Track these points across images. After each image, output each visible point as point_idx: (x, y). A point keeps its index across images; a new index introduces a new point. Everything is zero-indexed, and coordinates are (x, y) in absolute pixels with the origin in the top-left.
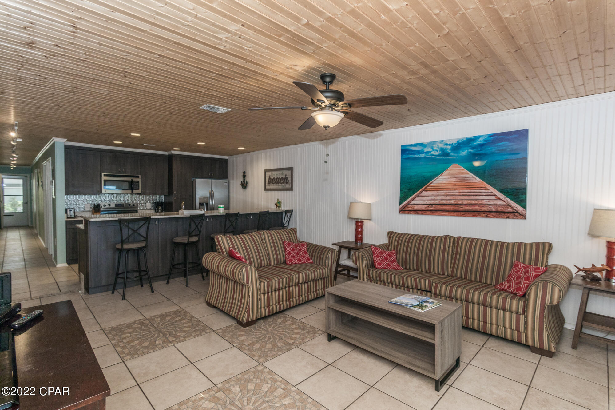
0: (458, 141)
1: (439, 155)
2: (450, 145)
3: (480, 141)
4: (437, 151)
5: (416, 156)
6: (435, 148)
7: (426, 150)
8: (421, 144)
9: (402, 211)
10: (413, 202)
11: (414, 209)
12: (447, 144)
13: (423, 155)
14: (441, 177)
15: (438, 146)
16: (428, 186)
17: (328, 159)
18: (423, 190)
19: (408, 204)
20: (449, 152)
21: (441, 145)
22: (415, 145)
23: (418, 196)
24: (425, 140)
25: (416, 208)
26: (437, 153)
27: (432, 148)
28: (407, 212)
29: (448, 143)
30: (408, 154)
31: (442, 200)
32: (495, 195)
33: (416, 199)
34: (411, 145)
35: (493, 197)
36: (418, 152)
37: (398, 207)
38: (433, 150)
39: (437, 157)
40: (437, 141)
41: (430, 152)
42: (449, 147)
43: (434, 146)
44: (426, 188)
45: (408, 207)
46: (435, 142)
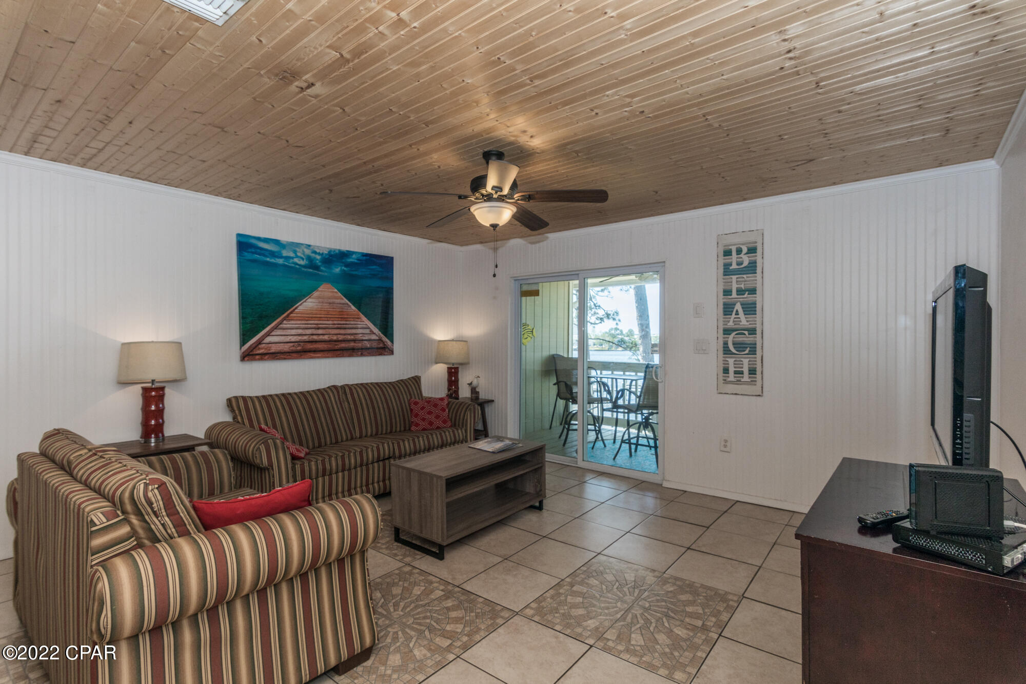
0: (330, 252)
1: (305, 266)
2: (319, 254)
3: (353, 259)
4: (303, 259)
5: (268, 259)
6: (299, 254)
7: (285, 253)
8: (276, 242)
9: (248, 356)
10: (268, 339)
11: (271, 351)
12: (315, 252)
13: (281, 261)
14: (310, 300)
15: (303, 251)
16: (291, 313)
17: (497, 271)
18: (284, 319)
19: (259, 342)
20: (319, 264)
21: (308, 252)
22: (266, 240)
23: (276, 328)
24: (284, 237)
25: (274, 348)
26: (302, 263)
27: (295, 252)
28: (257, 357)
29: (318, 251)
30: (253, 253)
31: (312, 335)
32: (369, 328)
33: (273, 333)
34: (259, 239)
35: (367, 331)
36: (273, 254)
37: (235, 349)
38: (297, 257)
39: (303, 269)
40: (302, 244)
41: (292, 258)
42: (318, 257)
43: (298, 249)
44: (288, 316)
45: (259, 349)
46: (298, 245)
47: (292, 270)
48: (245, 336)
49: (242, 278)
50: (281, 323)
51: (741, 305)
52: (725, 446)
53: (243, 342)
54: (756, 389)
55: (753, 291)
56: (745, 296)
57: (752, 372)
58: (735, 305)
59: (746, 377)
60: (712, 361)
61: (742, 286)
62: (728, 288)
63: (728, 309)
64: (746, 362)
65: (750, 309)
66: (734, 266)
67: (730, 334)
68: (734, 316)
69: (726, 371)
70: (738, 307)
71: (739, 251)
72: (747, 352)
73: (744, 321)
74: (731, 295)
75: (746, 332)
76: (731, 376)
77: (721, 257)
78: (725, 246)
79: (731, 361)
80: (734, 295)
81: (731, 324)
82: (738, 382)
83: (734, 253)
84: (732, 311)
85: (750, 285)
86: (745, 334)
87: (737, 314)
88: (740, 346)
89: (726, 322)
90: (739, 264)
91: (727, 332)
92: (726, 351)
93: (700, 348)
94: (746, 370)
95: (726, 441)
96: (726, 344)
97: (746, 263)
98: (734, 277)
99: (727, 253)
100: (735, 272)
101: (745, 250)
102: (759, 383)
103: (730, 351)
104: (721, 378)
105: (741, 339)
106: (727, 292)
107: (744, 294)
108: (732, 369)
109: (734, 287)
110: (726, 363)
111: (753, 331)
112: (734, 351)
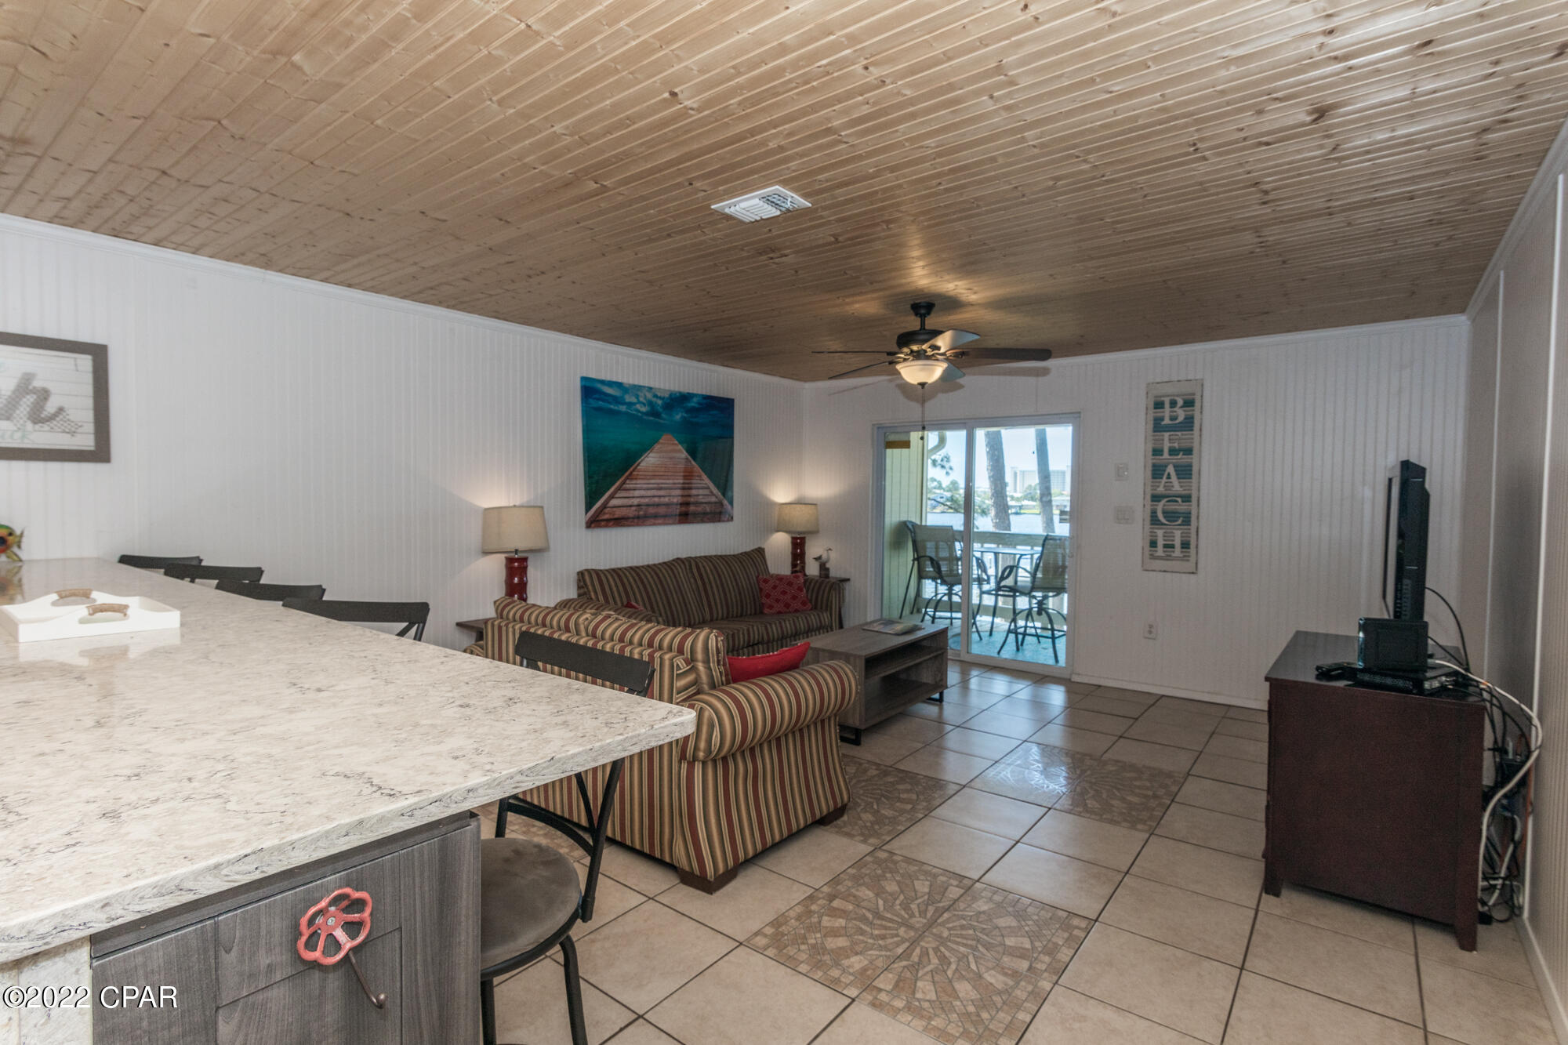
0: (671, 395)
1: (647, 414)
2: (660, 398)
3: (693, 403)
4: (644, 404)
5: (612, 407)
6: (641, 399)
7: (629, 398)
8: (619, 385)
9: (593, 523)
10: (614, 502)
11: (616, 516)
12: (656, 396)
13: (623, 408)
14: (651, 455)
15: (645, 396)
16: (634, 470)
18: (627, 478)
19: (604, 506)
20: (660, 410)
21: (649, 396)
22: (611, 384)
23: (619, 489)
24: (627, 379)
25: (619, 513)
26: (644, 409)
27: (637, 397)
28: (603, 523)
29: (659, 394)
30: (598, 399)
31: (654, 496)
32: (708, 488)
33: (617, 495)
34: (603, 382)
35: (706, 492)
36: (617, 400)
37: (580, 516)
38: (639, 402)
39: (645, 417)
40: (644, 387)
41: (634, 404)
42: (660, 402)
43: (640, 393)
44: (631, 474)
45: (605, 514)
46: (639, 388)
47: (635, 419)
48: (591, 498)
49: (587, 430)
50: (624, 483)
51: (1175, 467)
52: (1150, 632)
53: (588, 507)
54: (1190, 566)
55: (1189, 451)
56: (1179, 457)
57: (1185, 545)
58: (1166, 466)
59: (1178, 552)
60: (1136, 533)
61: (1176, 445)
62: (1158, 446)
63: (1157, 472)
64: (1178, 534)
65: (1185, 472)
66: (1167, 421)
67: (1159, 501)
68: (1164, 479)
69: (1153, 544)
70: (1171, 469)
71: (1173, 404)
72: (1179, 522)
73: (1177, 486)
74: (1162, 455)
75: (1179, 499)
76: (1160, 551)
77: (1151, 411)
78: (1156, 397)
79: (1160, 533)
80: (1166, 455)
81: (1161, 490)
82: (1168, 558)
83: (1167, 405)
84: (1163, 475)
85: (1185, 445)
86: (1177, 501)
87: (1169, 477)
88: (1171, 516)
89: (1154, 487)
90: (1173, 418)
91: (1156, 498)
92: (1154, 521)
93: (1122, 516)
94: (1177, 543)
95: (1151, 626)
96: (1154, 513)
97: (1181, 418)
98: (1167, 435)
99: (1159, 405)
100: (1168, 428)
101: (1180, 402)
102: (1193, 559)
103: (1159, 520)
104: (1147, 553)
105: (1172, 507)
106: (1157, 452)
107: (1178, 455)
108: (1161, 542)
109: (1166, 446)
110: (1153, 534)
111: (1187, 498)
112: (1163, 520)
